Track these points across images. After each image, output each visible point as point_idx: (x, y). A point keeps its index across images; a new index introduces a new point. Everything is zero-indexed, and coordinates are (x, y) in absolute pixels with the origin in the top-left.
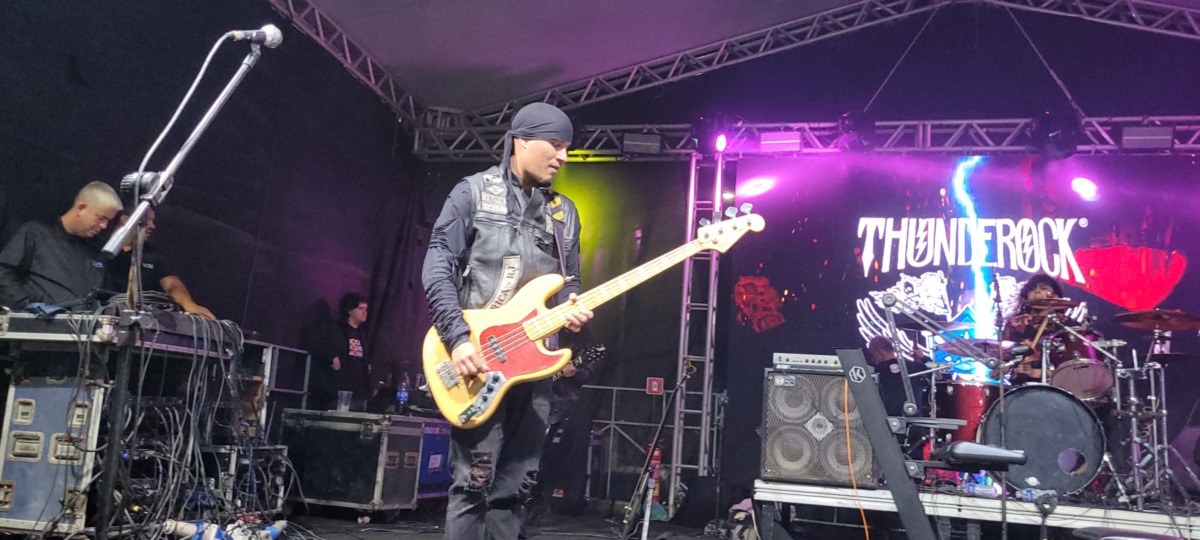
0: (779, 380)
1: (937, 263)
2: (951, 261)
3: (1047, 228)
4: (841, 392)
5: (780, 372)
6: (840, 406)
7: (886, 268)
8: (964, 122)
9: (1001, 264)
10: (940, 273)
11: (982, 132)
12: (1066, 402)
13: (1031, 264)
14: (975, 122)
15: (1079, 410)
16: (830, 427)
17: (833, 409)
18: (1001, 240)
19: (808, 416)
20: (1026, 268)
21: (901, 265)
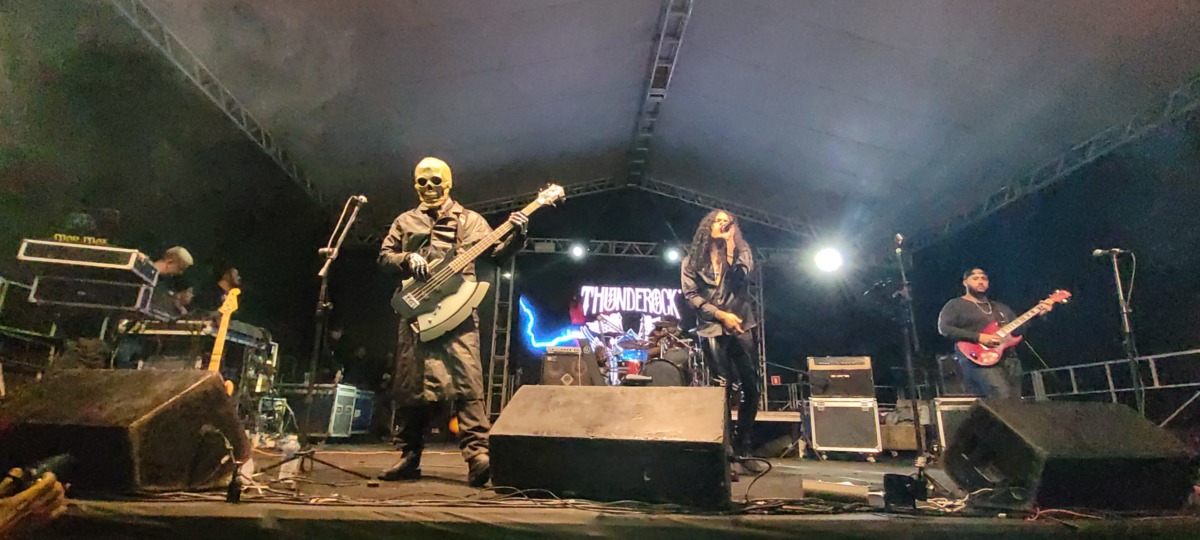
0: (549, 358)
1: (617, 309)
2: (624, 309)
3: (665, 295)
4: (577, 363)
5: (550, 355)
6: (577, 370)
7: (594, 311)
8: (630, 243)
9: (645, 310)
10: (619, 314)
11: (638, 248)
12: (669, 365)
13: (658, 310)
14: (634, 243)
15: (675, 369)
16: (572, 379)
17: (573, 370)
18: (646, 299)
19: (562, 375)
20: (656, 312)
21: (601, 310)
